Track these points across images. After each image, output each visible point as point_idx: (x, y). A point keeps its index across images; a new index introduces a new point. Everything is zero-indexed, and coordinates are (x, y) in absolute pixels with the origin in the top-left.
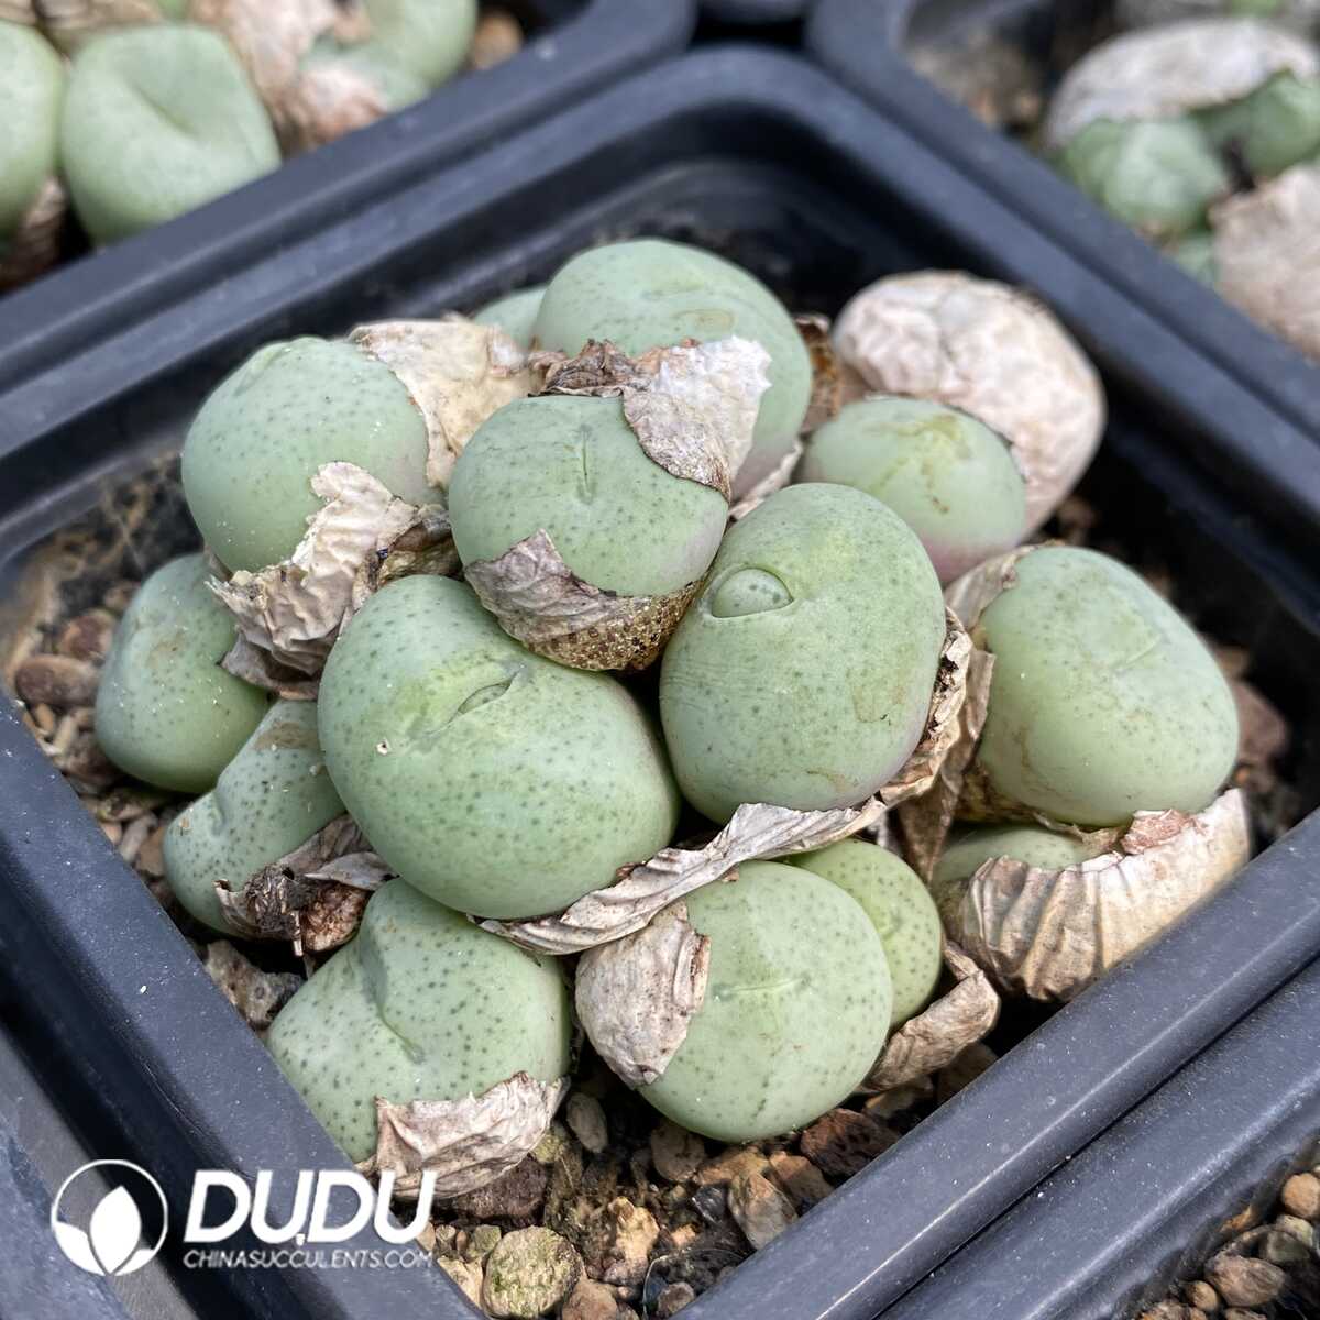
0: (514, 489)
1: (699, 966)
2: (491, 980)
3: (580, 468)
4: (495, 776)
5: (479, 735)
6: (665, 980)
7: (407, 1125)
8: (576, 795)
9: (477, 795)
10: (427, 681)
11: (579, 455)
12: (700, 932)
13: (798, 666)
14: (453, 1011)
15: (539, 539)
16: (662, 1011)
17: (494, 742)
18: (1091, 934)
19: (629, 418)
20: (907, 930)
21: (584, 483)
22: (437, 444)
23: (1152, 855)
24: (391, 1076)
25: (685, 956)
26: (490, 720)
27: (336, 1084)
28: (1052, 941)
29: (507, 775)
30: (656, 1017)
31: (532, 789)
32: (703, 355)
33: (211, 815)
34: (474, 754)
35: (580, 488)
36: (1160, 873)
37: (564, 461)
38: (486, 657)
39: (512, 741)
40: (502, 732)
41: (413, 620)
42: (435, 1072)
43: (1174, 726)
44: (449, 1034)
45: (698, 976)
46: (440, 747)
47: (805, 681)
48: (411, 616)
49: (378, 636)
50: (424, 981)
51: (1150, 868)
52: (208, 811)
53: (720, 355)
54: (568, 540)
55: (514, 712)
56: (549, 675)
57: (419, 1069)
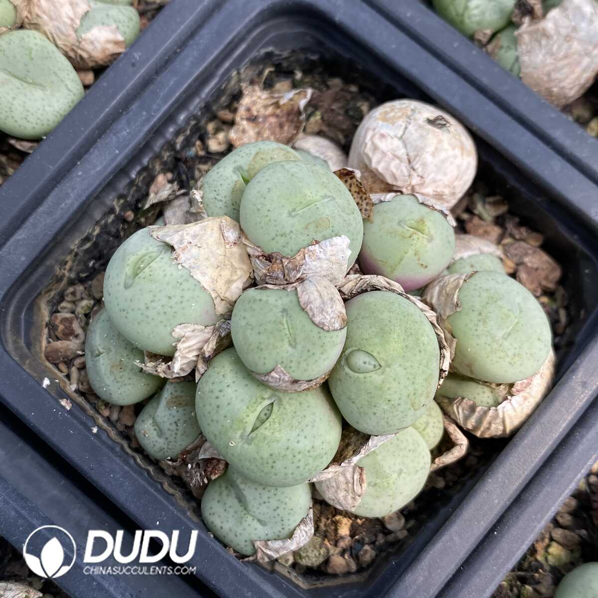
0: (263, 346)
1: (362, 480)
2: (286, 497)
3: (287, 332)
4: (279, 454)
5: (269, 439)
6: (350, 485)
7: (266, 548)
8: (311, 453)
9: (274, 462)
10: (243, 418)
11: (286, 326)
12: (360, 466)
13: (389, 397)
14: (275, 510)
15: (279, 370)
16: (351, 495)
17: (276, 440)
18: (501, 424)
19: (303, 306)
20: (431, 425)
21: (290, 339)
22: (217, 301)
23: (521, 394)
24: (256, 532)
25: (356, 476)
26: (272, 431)
27: (236, 536)
28: (487, 426)
29: (283, 453)
30: (349, 497)
31: (294, 456)
32: (322, 248)
33: (155, 429)
34: (269, 446)
35: (289, 341)
36: (525, 399)
37: (280, 331)
38: (262, 398)
39: (282, 437)
40: (277, 434)
41: (230, 388)
42: (272, 528)
43: (529, 355)
44: (275, 517)
45: (363, 484)
46: (255, 444)
47: (393, 402)
48: (228, 386)
49: (217, 398)
50: (261, 501)
51: (522, 399)
52: (153, 428)
53: (329, 248)
54: (290, 367)
55: (280, 424)
56: (288, 398)
57: (265, 528)
